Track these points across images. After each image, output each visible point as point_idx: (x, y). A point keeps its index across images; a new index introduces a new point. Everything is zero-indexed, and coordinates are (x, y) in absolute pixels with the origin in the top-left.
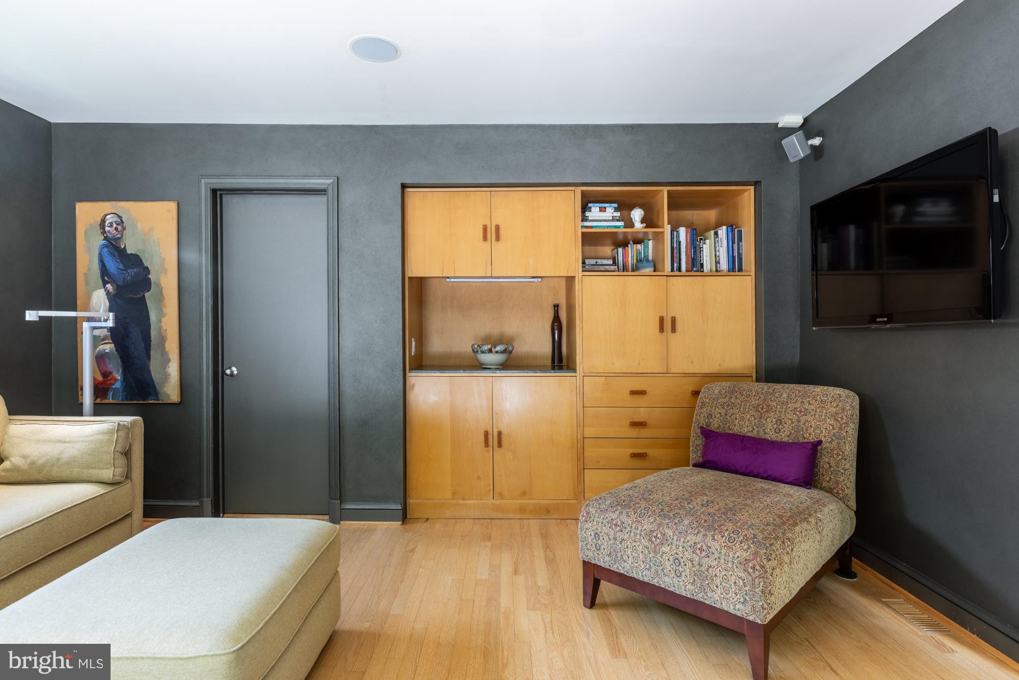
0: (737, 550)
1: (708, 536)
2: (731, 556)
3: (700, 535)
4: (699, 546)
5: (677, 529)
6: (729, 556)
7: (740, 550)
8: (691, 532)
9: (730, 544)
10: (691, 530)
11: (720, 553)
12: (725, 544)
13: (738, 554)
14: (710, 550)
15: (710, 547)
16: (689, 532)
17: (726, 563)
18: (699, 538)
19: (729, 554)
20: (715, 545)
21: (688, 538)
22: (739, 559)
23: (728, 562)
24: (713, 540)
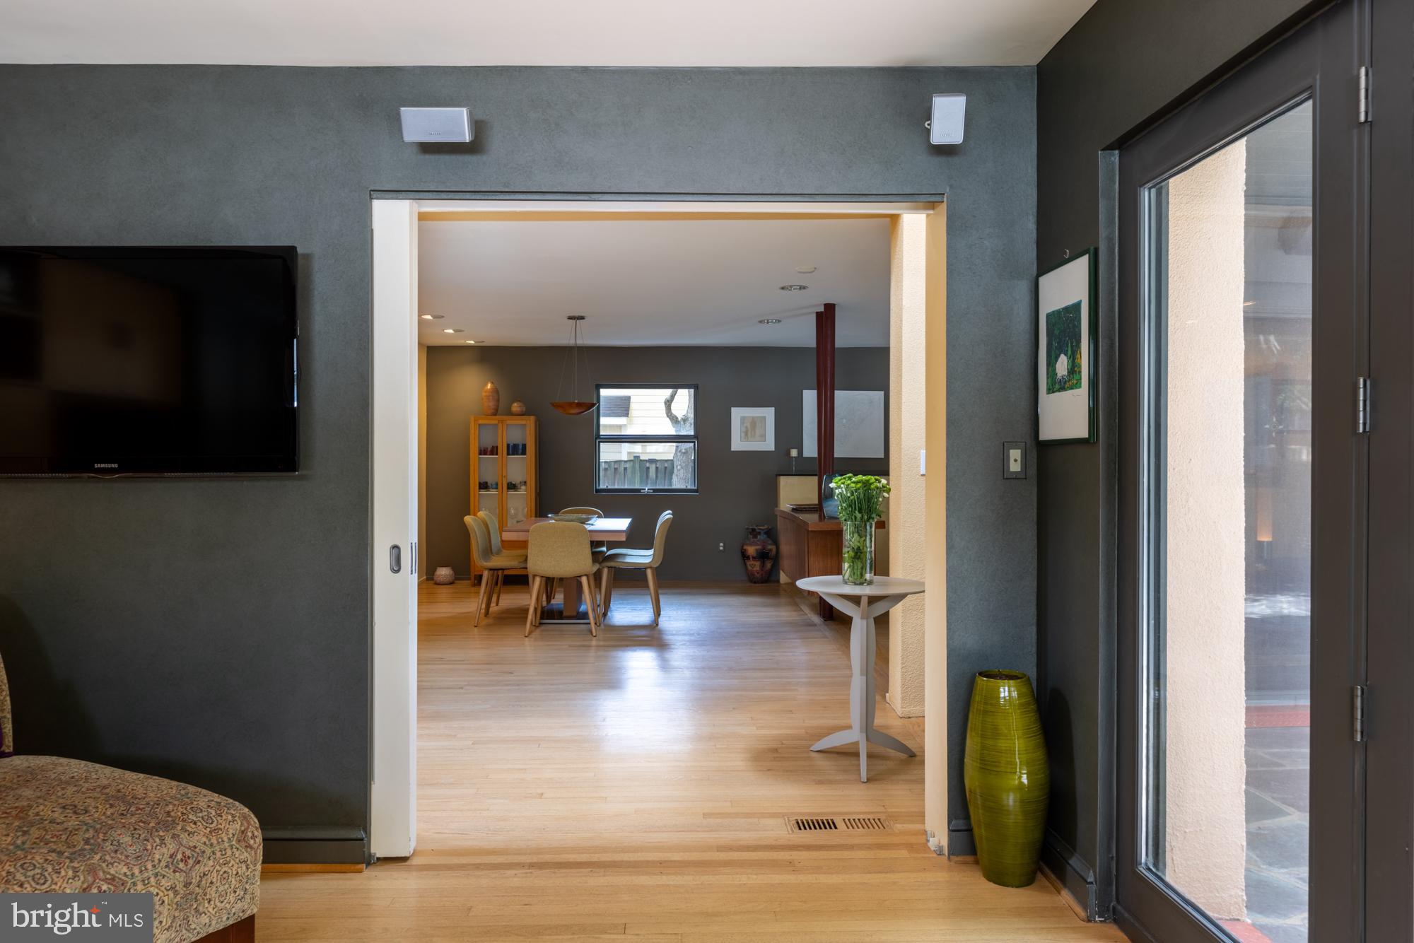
0: (226, 828)
1: (179, 836)
2: (225, 839)
3: (168, 840)
4: (179, 856)
5: (127, 857)
6: (223, 841)
7: (229, 824)
8: (152, 846)
9: (212, 826)
10: (149, 844)
11: (212, 845)
12: (208, 829)
13: (231, 831)
14: (197, 850)
15: (195, 847)
16: (149, 847)
17: (224, 852)
18: (171, 846)
19: (222, 838)
20: (198, 840)
21: (157, 856)
22: (236, 836)
23: (225, 850)
24: (191, 835)
